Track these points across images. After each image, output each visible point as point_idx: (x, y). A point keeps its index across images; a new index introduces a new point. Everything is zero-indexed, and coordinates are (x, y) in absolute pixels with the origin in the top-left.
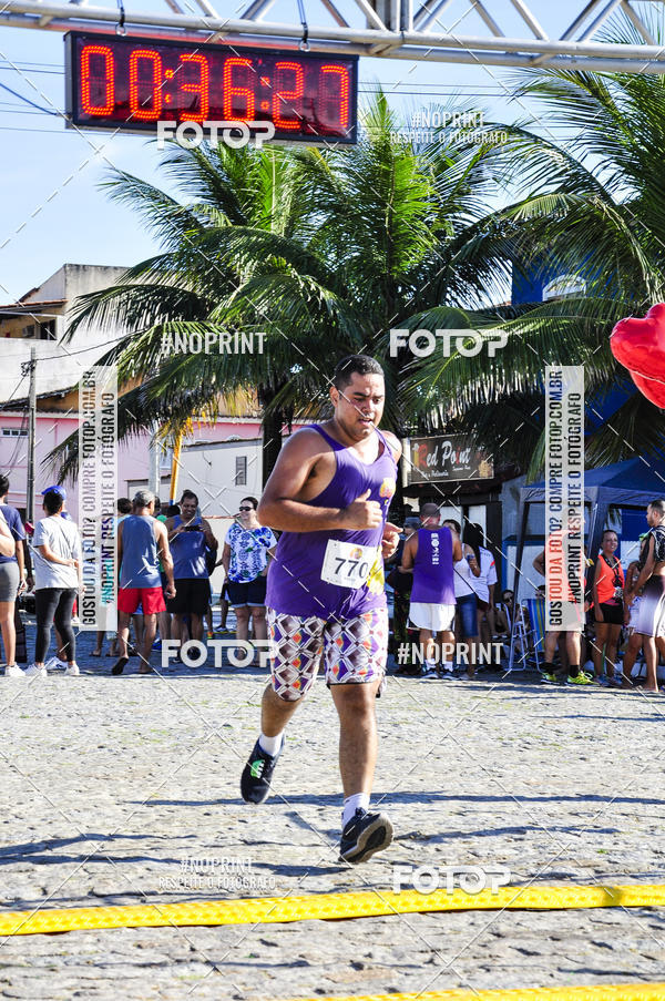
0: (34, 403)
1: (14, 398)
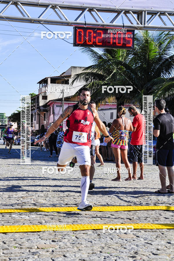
0: (63, 99)
1: (59, 98)
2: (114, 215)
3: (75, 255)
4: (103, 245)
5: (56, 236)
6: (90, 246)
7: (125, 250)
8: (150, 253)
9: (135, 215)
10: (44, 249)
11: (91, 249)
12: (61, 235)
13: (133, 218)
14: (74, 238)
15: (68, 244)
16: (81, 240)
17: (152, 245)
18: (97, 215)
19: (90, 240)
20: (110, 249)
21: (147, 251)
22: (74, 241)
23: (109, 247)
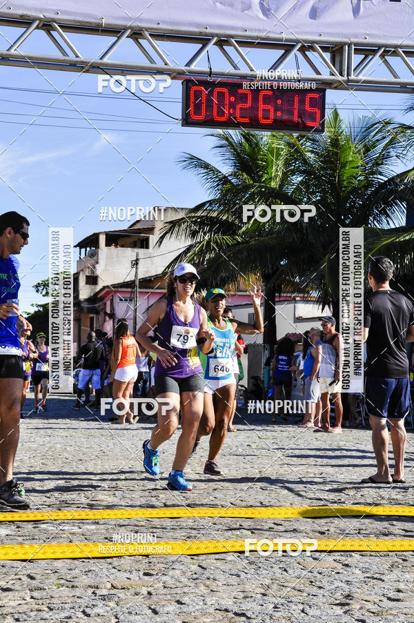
0: (137, 283)
2: (281, 525)
3: (203, 600)
4: (268, 582)
5: (151, 564)
6: (236, 583)
7: (322, 591)
8: (382, 598)
9: (333, 525)
10: (128, 589)
11: (239, 590)
12: (162, 563)
13: (328, 530)
14: (195, 568)
15: (184, 580)
16: (212, 572)
17: (383, 581)
18: (240, 525)
19: (233, 572)
20: (284, 589)
21: (372, 593)
22: (196, 574)
23: (283, 586)
